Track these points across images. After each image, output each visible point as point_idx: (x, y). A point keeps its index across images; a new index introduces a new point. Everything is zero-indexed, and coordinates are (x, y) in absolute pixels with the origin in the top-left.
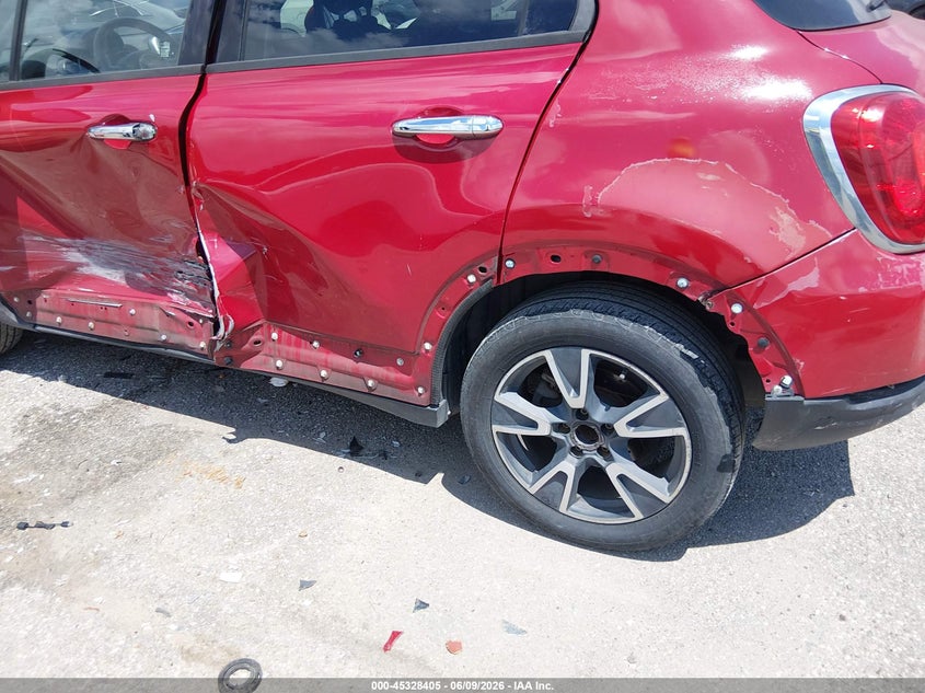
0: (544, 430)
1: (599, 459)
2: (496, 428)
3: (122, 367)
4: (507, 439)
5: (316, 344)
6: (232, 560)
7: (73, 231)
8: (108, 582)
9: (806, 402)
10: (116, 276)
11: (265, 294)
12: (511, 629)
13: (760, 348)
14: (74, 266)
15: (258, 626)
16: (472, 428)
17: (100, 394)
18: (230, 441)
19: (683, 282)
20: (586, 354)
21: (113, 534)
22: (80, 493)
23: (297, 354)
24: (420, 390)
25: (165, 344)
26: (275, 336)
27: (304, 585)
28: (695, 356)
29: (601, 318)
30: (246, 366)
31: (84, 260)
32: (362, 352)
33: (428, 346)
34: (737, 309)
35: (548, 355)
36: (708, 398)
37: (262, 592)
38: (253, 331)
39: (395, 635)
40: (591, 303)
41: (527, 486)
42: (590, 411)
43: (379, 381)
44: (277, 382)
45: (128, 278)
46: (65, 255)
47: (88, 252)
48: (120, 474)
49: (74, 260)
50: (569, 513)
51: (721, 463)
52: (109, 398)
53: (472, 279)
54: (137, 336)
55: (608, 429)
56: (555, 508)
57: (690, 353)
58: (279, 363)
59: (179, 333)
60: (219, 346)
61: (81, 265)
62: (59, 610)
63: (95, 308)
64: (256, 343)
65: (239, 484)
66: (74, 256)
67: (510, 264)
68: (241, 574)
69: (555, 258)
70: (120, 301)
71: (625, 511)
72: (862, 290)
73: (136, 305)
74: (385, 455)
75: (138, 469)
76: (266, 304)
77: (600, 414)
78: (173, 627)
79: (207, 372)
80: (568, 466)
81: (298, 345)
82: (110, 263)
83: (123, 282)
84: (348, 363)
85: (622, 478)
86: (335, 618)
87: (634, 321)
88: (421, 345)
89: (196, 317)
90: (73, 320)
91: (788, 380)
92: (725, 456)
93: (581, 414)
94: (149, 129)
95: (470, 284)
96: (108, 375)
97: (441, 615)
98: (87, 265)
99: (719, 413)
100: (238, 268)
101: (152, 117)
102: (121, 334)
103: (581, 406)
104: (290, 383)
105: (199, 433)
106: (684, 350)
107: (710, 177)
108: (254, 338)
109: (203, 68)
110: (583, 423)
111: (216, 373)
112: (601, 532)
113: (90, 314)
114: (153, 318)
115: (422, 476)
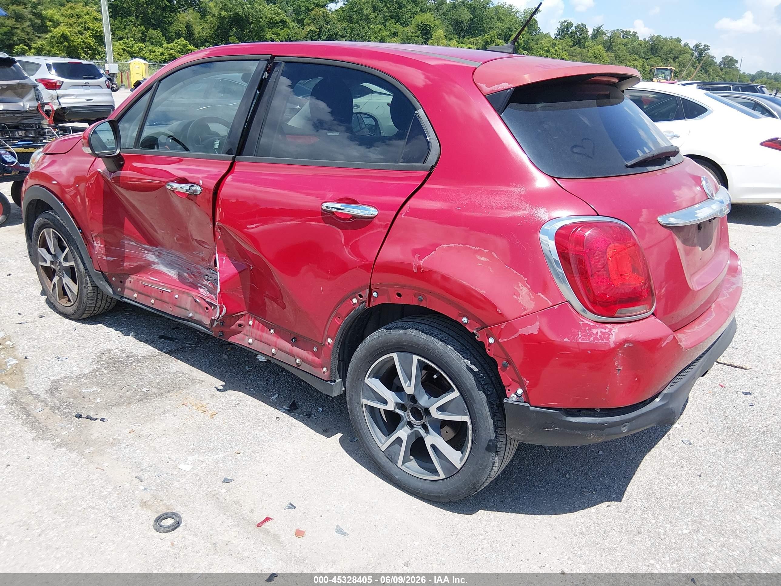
0: (391, 407)
1: (422, 432)
2: (365, 401)
3: (171, 334)
4: (372, 410)
5: (272, 331)
6: (190, 458)
7: (152, 242)
8: (115, 457)
9: (531, 408)
10: (173, 274)
11: (248, 295)
12: (340, 531)
13: (504, 368)
14: (150, 263)
15: (189, 497)
16: (351, 399)
17: (152, 348)
18: (218, 390)
19: (465, 320)
20: (415, 358)
21: (129, 430)
22: (118, 404)
23: (261, 336)
24: (325, 369)
25: (191, 320)
26: (251, 322)
27: (226, 481)
28: (476, 370)
29: (424, 336)
30: (231, 340)
31: (156, 260)
32: (295, 340)
33: (329, 340)
34: (491, 340)
35: (395, 355)
36: (481, 397)
37: (200, 480)
38: (239, 317)
39: (267, 519)
40: (421, 326)
41: (380, 445)
42: (417, 397)
43: (304, 360)
44: (261, 358)
45: (179, 276)
46: (146, 256)
47: (159, 256)
48: (145, 397)
49: (150, 259)
50: (403, 468)
51: (488, 445)
52: (157, 351)
53: (355, 301)
54: (177, 312)
55: (427, 411)
56: (395, 463)
57: (473, 367)
58: (250, 341)
59: (200, 313)
60: (216, 323)
61: (154, 263)
62: (82, 466)
63: (157, 291)
64: (240, 325)
65: (212, 416)
66: (151, 257)
67: (375, 294)
68: (192, 467)
69: (399, 295)
70: (171, 289)
71: (434, 471)
72: (566, 340)
73: (180, 292)
74: (309, 415)
75: (157, 396)
76: (248, 301)
77: (424, 400)
78: (142, 488)
79: (222, 345)
80: (403, 433)
81: (263, 331)
82: (171, 265)
83: (176, 277)
84: (287, 346)
85: (433, 446)
86: (236, 503)
87: (443, 341)
88: (326, 340)
89: (211, 304)
90: (142, 297)
91: (520, 391)
92: (490, 441)
93: (413, 398)
94: (198, 188)
95: (354, 304)
96: (161, 337)
97: (300, 514)
98: (158, 264)
99: (487, 409)
100: (234, 276)
101: (201, 182)
102: (168, 309)
103: (412, 393)
104: (268, 360)
105: (201, 381)
106: (469, 365)
107: (483, 259)
108: (239, 322)
109: (234, 158)
110: (414, 405)
111: (227, 346)
112: (420, 485)
113: (153, 295)
114: (187, 301)
115: (327, 432)
